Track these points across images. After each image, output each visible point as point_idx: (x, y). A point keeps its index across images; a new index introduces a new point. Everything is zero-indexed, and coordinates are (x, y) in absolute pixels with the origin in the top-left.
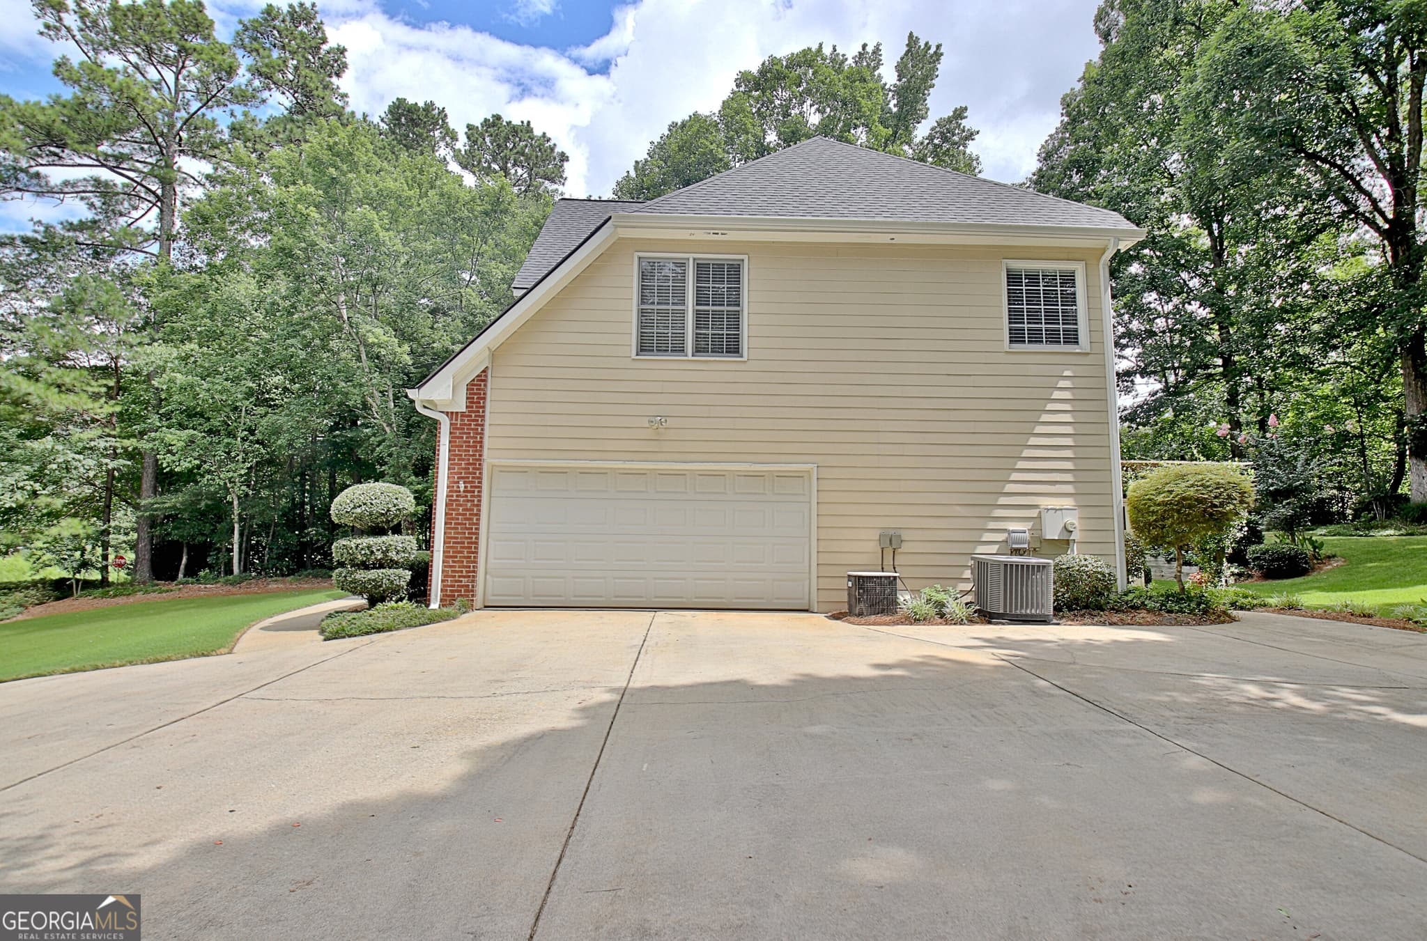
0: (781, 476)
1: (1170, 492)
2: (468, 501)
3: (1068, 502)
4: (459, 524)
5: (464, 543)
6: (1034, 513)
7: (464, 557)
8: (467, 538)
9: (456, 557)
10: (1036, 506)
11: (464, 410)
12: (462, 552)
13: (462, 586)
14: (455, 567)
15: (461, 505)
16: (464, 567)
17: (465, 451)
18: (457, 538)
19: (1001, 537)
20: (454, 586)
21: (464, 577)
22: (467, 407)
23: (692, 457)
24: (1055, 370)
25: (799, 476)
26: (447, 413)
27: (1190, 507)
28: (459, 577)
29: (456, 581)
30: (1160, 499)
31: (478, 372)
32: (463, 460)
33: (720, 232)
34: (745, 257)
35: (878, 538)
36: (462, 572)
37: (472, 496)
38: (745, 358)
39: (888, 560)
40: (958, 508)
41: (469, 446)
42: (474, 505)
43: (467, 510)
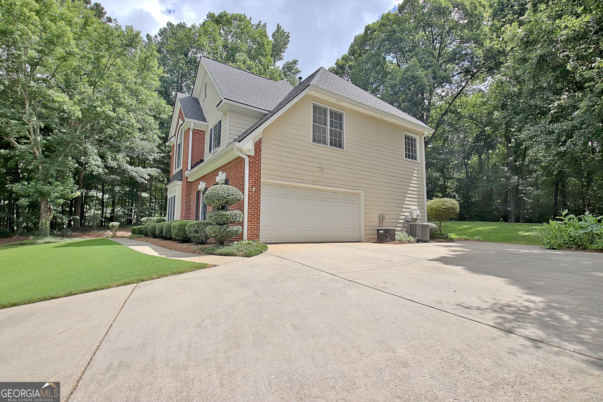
0: (353, 194)
1: (446, 205)
2: (256, 196)
3: (416, 208)
4: (253, 206)
5: (255, 215)
6: (410, 210)
7: (255, 221)
8: (256, 213)
9: (252, 221)
10: (410, 208)
11: (254, 155)
12: (254, 219)
13: (255, 234)
14: (251, 225)
15: (253, 198)
16: (255, 225)
17: (254, 174)
18: (252, 213)
19: (404, 217)
20: (251, 234)
21: (255, 230)
22: (255, 154)
23: (330, 185)
24: (413, 167)
25: (357, 194)
26: (248, 156)
27: (451, 210)
28: (254, 230)
29: (252, 232)
30: (444, 207)
31: (258, 139)
32: (253, 178)
33: (340, 101)
34: (344, 112)
35: (378, 217)
36: (254, 228)
37: (257, 194)
38: (345, 150)
39: (381, 225)
40: (395, 208)
41: (255, 172)
42: (258, 198)
43: (255, 200)
